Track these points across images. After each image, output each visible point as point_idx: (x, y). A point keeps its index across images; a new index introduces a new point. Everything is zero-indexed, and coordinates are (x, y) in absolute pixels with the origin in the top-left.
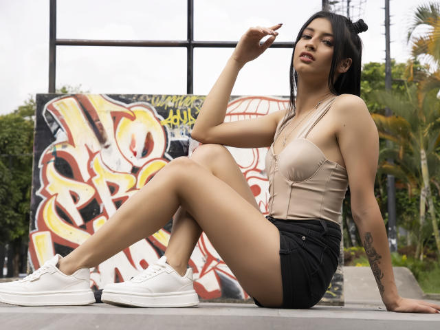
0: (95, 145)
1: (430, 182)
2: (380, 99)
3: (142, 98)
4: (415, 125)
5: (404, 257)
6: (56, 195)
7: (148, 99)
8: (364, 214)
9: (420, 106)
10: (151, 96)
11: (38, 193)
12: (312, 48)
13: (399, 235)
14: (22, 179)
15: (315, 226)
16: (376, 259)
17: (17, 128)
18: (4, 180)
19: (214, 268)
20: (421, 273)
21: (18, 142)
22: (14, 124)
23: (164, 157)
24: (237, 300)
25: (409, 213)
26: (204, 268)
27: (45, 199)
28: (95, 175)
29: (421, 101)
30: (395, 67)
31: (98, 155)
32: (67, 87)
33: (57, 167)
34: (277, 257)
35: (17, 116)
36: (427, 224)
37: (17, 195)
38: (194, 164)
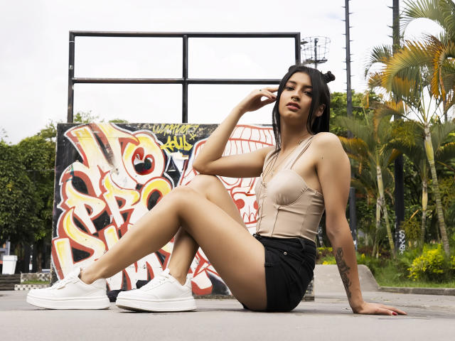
0: (106, 167)
1: (384, 192)
2: (343, 124)
3: (144, 126)
4: (372, 146)
5: (363, 255)
6: (74, 207)
7: (150, 128)
8: (337, 232)
9: (376, 130)
10: (152, 125)
11: (59, 206)
12: (298, 99)
13: (358, 236)
14: (44, 190)
15: (295, 244)
16: (346, 270)
17: (40, 148)
18: (29, 191)
19: (206, 269)
20: (376, 269)
21: (41, 159)
22: (38, 145)
23: (163, 176)
24: (225, 296)
25: (367, 219)
26: (197, 270)
27: (64, 211)
28: (106, 191)
29: (376, 126)
30: (355, 97)
31: (108, 174)
32: (81, 113)
33: (74, 184)
34: (262, 269)
35: (40, 138)
36: (382, 228)
37: (40, 203)
38: (193, 190)
